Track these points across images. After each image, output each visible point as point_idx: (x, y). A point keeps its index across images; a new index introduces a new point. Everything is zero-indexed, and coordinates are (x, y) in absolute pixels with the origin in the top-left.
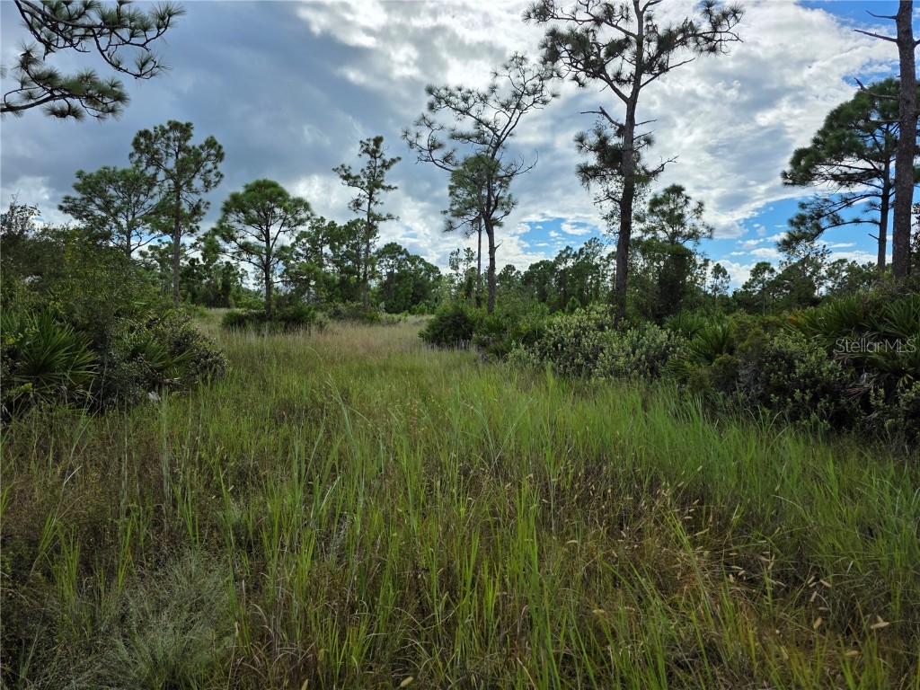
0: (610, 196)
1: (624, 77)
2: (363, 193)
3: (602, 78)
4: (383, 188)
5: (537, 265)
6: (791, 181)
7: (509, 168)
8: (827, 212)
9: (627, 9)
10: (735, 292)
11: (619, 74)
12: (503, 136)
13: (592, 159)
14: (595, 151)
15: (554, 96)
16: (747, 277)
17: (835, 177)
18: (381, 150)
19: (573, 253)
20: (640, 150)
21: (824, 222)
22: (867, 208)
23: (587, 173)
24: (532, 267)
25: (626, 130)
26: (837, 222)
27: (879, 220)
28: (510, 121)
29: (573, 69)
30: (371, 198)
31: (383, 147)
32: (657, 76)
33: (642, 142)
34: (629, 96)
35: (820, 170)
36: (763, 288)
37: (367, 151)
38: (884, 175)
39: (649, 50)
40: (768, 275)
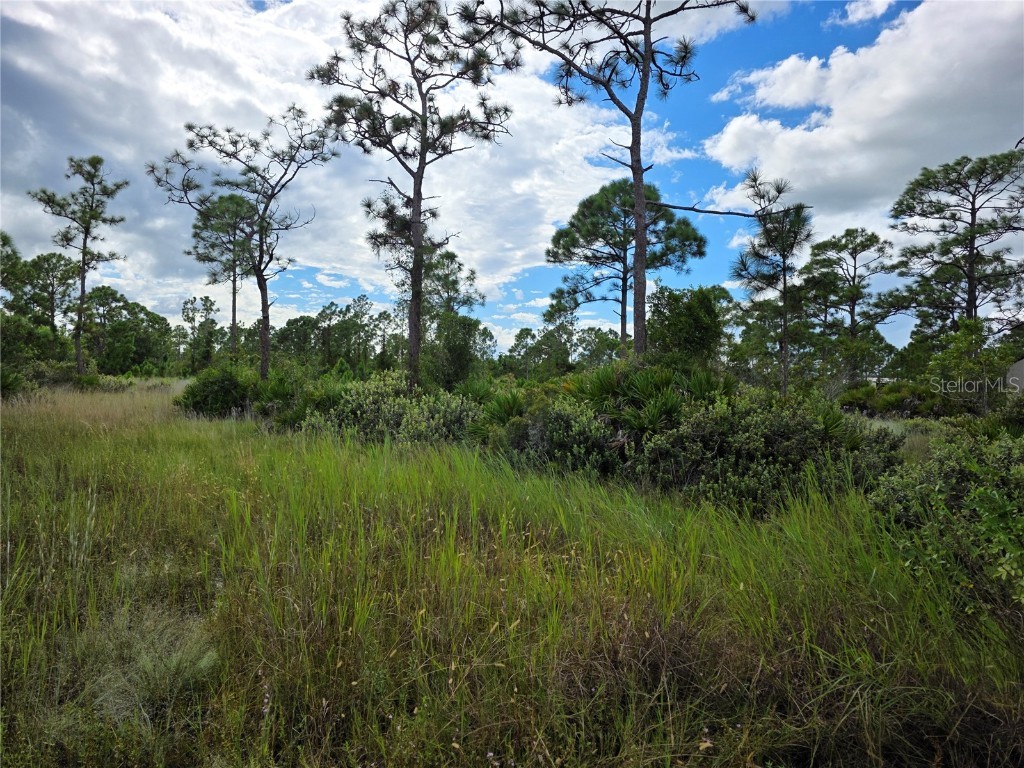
0: (400, 264)
1: (410, 150)
2: (75, 224)
3: (388, 149)
4: (104, 221)
5: (296, 321)
6: (552, 259)
8: (581, 288)
9: (411, 89)
10: (500, 356)
11: (405, 148)
12: (278, 189)
13: (380, 227)
14: (383, 218)
15: (334, 155)
16: (512, 342)
17: (587, 258)
18: (101, 173)
19: (339, 309)
20: (426, 222)
21: (580, 298)
22: (612, 288)
23: (376, 240)
24: (290, 323)
25: (414, 202)
26: (589, 298)
27: (621, 299)
28: (285, 173)
29: (359, 135)
30: (87, 232)
31: (103, 171)
32: (441, 156)
33: (428, 215)
34: (415, 171)
35: (577, 251)
36: (526, 353)
37: (81, 173)
38: (623, 260)
39: (433, 131)
40: (530, 341)
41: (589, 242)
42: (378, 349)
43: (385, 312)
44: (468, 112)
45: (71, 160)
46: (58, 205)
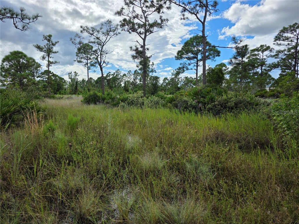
2: (46, 54)
3: (136, 32)
4: (53, 52)
6: (177, 59)
8: (185, 67)
9: (142, 16)
11: (140, 32)
14: (135, 51)
17: (187, 58)
19: (111, 74)
21: (185, 69)
22: (194, 66)
23: (134, 57)
24: (98, 78)
26: (187, 69)
27: (196, 69)
28: (106, 39)
29: (128, 29)
30: (49, 56)
31: (52, 39)
32: (150, 34)
33: (146, 49)
34: (143, 38)
35: (184, 56)
36: (166, 85)
37: (46, 39)
38: (197, 58)
39: (147, 27)
40: (167, 81)
41: (188, 54)
42: (123, 85)
43: (124, 74)
44: (157, 21)
45: (44, 36)
46: (41, 49)
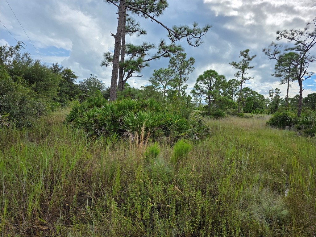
2: (240, 70)
4: (248, 68)
5: (311, 95)
7: (311, 59)
12: (310, 47)
28: (313, 41)
30: (243, 72)
31: (249, 53)
37: (243, 55)
45: (241, 52)
46: (237, 65)
